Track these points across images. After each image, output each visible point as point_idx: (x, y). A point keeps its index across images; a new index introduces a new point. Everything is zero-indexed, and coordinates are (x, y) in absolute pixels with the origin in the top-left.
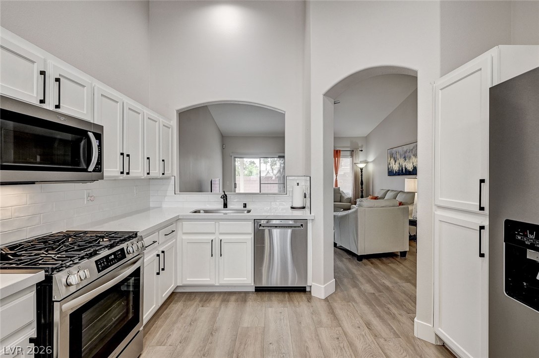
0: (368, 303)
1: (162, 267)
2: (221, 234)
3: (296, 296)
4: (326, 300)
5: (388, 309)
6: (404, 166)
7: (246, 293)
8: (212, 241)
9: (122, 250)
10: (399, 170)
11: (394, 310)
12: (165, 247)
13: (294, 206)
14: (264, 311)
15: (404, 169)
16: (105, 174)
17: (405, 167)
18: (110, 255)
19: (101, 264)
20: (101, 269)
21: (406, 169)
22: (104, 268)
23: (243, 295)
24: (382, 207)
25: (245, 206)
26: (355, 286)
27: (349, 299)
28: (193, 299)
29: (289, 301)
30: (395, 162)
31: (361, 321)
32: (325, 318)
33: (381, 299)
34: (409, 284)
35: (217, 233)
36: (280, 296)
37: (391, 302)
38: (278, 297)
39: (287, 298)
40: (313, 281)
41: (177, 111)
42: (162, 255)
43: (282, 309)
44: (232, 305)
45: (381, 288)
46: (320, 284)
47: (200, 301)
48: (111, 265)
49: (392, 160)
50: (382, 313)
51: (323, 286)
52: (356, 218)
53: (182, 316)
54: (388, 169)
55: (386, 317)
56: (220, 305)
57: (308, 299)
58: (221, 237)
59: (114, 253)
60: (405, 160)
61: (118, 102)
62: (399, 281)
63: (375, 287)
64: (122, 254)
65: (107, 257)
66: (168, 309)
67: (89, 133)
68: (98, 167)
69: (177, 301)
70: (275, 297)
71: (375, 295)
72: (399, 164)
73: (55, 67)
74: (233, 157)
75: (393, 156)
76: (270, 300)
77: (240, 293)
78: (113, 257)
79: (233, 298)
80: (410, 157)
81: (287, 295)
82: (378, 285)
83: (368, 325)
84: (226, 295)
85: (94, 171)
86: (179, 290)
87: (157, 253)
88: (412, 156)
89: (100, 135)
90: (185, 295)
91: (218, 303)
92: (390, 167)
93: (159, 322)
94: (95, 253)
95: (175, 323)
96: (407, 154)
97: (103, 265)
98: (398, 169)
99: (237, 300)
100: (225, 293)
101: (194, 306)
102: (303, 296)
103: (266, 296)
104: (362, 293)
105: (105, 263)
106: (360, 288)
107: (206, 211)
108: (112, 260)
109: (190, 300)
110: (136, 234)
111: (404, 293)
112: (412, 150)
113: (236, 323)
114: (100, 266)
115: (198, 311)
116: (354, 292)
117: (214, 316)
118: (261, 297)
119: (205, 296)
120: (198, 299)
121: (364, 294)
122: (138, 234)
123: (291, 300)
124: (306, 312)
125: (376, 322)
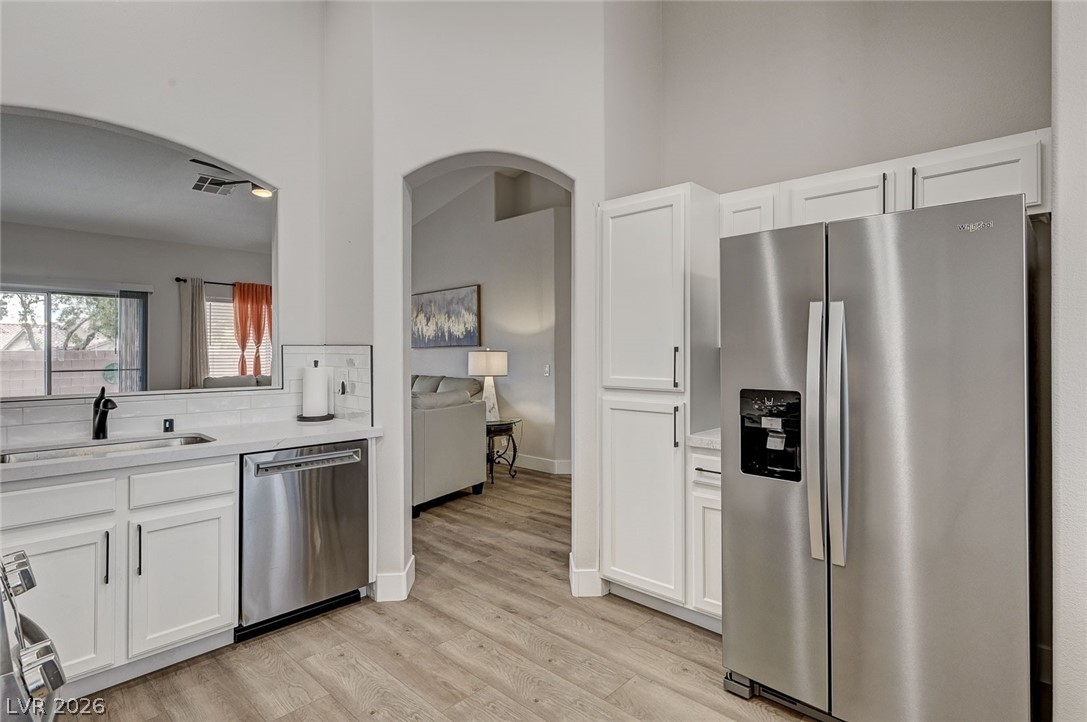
0: (481, 577)
2: (136, 509)
3: (346, 614)
4: (411, 598)
5: (516, 575)
6: (446, 330)
7: (213, 655)
8: (107, 534)
10: (436, 336)
11: (526, 575)
13: (306, 414)
14: (300, 670)
15: (446, 334)
17: (449, 331)
21: (450, 334)
24: (449, 405)
25: (169, 426)
26: (442, 559)
27: (448, 584)
29: (336, 629)
30: (428, 320)
31: (495, 608)
32: (434, 627)
33: (497, 565)
34: (516, 531)
35: (122, 508)
36: (310, 626)
37: (513, 564)
38: (307, 631)
39: (327, 624)
43: (337, 646)
45: (484, 549)
46: (399, 571)
49: (421, 316)
50: (514, 585)
51: (403, 573)
54: (413, 334)
55: (522, 587)
57: (374, 610)
60: (449, 317)
62: (499, 531)
63: (473, 551)
70: (297, 633)
71: (484, 564)
72: (437, 324)
75: (422, 310)
76: (291, 643)
80: (458, 314)
81: (323, 621)
82: (476, 547)
83: (508, 608)
88: (463, 311)
92: (415, 329)
96: (454, 307)
98: (433, 334)
102: (361, 609)
103: (272, 637)
104: (460, 566)
106: (453, 560)
111: (519, 546)
112: (463, 299)
116: (445, 569)
121: (467, 568)
123: (341, 624)
124: (392, 633)
125: (514, 600)
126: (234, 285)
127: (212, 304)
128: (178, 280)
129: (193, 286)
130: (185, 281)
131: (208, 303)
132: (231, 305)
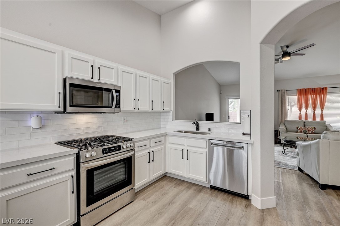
1: (151, 159)
2: (188, 146)
3: (239, 200)
4: (263, 211)
7: (204, 187)
8: (183, 149)
9: (120, 146)
12: (155, 149)
13: (245, 133)
14: (207, 202)
16: (122, 109)
18: (112, 147)
19: (105, 151)
20: (105, 153)
22: (106, 153)
23: (201, 188)
25: (210, 130)
26: (302, 209)
27: (286, 218)
28: (172, 182)
29: (229, 201)
35: (186, 145)
36: (225, 196)
38: (224, 196)
39: (230, 199)
40: (252, 192)
41: (174, 74)
42: (151, 153)
43: (222, 205)
44: (191, 192)
46: (258, 197)
47: (175, 184)
48: (111, 152)
51: (260, 199)
52: (318, 149)
53: (162, 189)
56: (184, 190)
57: (246, 205)
58: (188, 148)
59: (114, 147)
61: (132, 74)
64: (119, 148)
65: (109, 148)
66: (158, 183)
67: (113, 90)
68: (118, 106)
69: (164, 181)
70: (221, 195)
73: (98, 62)
74: (227, 99)
76: (216, 196)
77: (200, 186)
78: (113, 148)
79: (194, 188)
81: (231, 197)
84: (191, 185)
85: (115, 107)
86: (168, 175)
87: (149, 151)
89: (119, 90)
90: (170, 179)
91: (184, 188)
93: (150, 189)
94: (104, 145)
95: (156, 191)
97: (106, 151)
99: (195, 190)
100: (191, 183)
101: (171, 186)
102: (244, 202)
103: (216, 193)
104: (305, 218)
105: (108, 151)
106: (306, 213)
107: (186, 132)
108: (112, 150)
109: (170, 182)
110: (132, 139)
113: (186, 203)
114: (104, 151)
115: (170, 189)
116: (296, 214)
117: (177, 194)
118: (211, 192)
119: (179, 182)
120: (175, 182)
121: (307, 220)
122: (133, 139)
123: (232, 201)
124: (238, 214)
126: (297, 90)
127: (289, 97)
128: (278, 91)
129: (282, 92)
130: (280, 91)
131: (287, 97)
132: (296, 96)
